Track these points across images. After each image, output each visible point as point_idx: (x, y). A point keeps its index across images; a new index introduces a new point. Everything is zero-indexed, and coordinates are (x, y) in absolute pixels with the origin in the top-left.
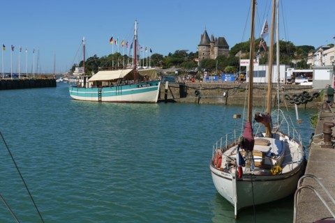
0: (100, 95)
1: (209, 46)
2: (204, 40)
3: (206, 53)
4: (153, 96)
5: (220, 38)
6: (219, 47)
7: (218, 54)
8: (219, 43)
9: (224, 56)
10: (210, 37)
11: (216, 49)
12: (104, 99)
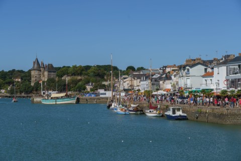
0: (56, 102)
1: (40, 70)
2: (36, 65)
3: (38, 76)
4: (74, 101)
5: (49, 64)
6: (49, 72)
7: (48, 76)
8: (49, 69)
9: (53, 79)
10: (40, 63)
11: (46, 73)
12: (57, 103)
